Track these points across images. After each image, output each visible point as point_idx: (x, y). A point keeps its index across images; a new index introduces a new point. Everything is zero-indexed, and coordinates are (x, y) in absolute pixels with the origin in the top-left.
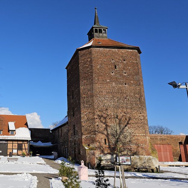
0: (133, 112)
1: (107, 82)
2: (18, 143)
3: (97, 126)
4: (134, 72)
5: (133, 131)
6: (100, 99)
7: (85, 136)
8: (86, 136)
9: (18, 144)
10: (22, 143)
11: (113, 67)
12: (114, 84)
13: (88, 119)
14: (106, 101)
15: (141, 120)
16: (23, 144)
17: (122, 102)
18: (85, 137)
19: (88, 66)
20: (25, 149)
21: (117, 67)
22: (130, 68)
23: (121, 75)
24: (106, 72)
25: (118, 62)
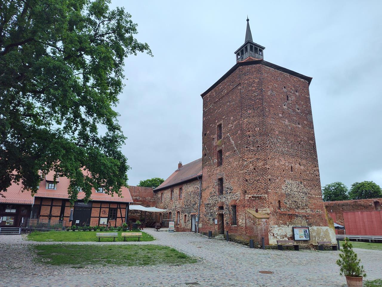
0: (309, 165)
1: (279, 117)
2: (109, 208)
3: (270, 180)
4: (307, 109)
5: (309, 190)
6: (272, 141)
7: (249, 196)
8: (252, 196)
9: (111, 210)
10: (117, 208)
11: (286, 97)
12: (287, 122)
13: (255, 169)
14: (278, 144)
15: (316, 176)
16: (119, 210)
17: (296, 148)
18: (250, 198)
19: (256, 89)
20: (122, 217)
21: (290, 98)
22: (302, 103)
23: (294, 111)
24: (278, 102)
25: (291, 92)
